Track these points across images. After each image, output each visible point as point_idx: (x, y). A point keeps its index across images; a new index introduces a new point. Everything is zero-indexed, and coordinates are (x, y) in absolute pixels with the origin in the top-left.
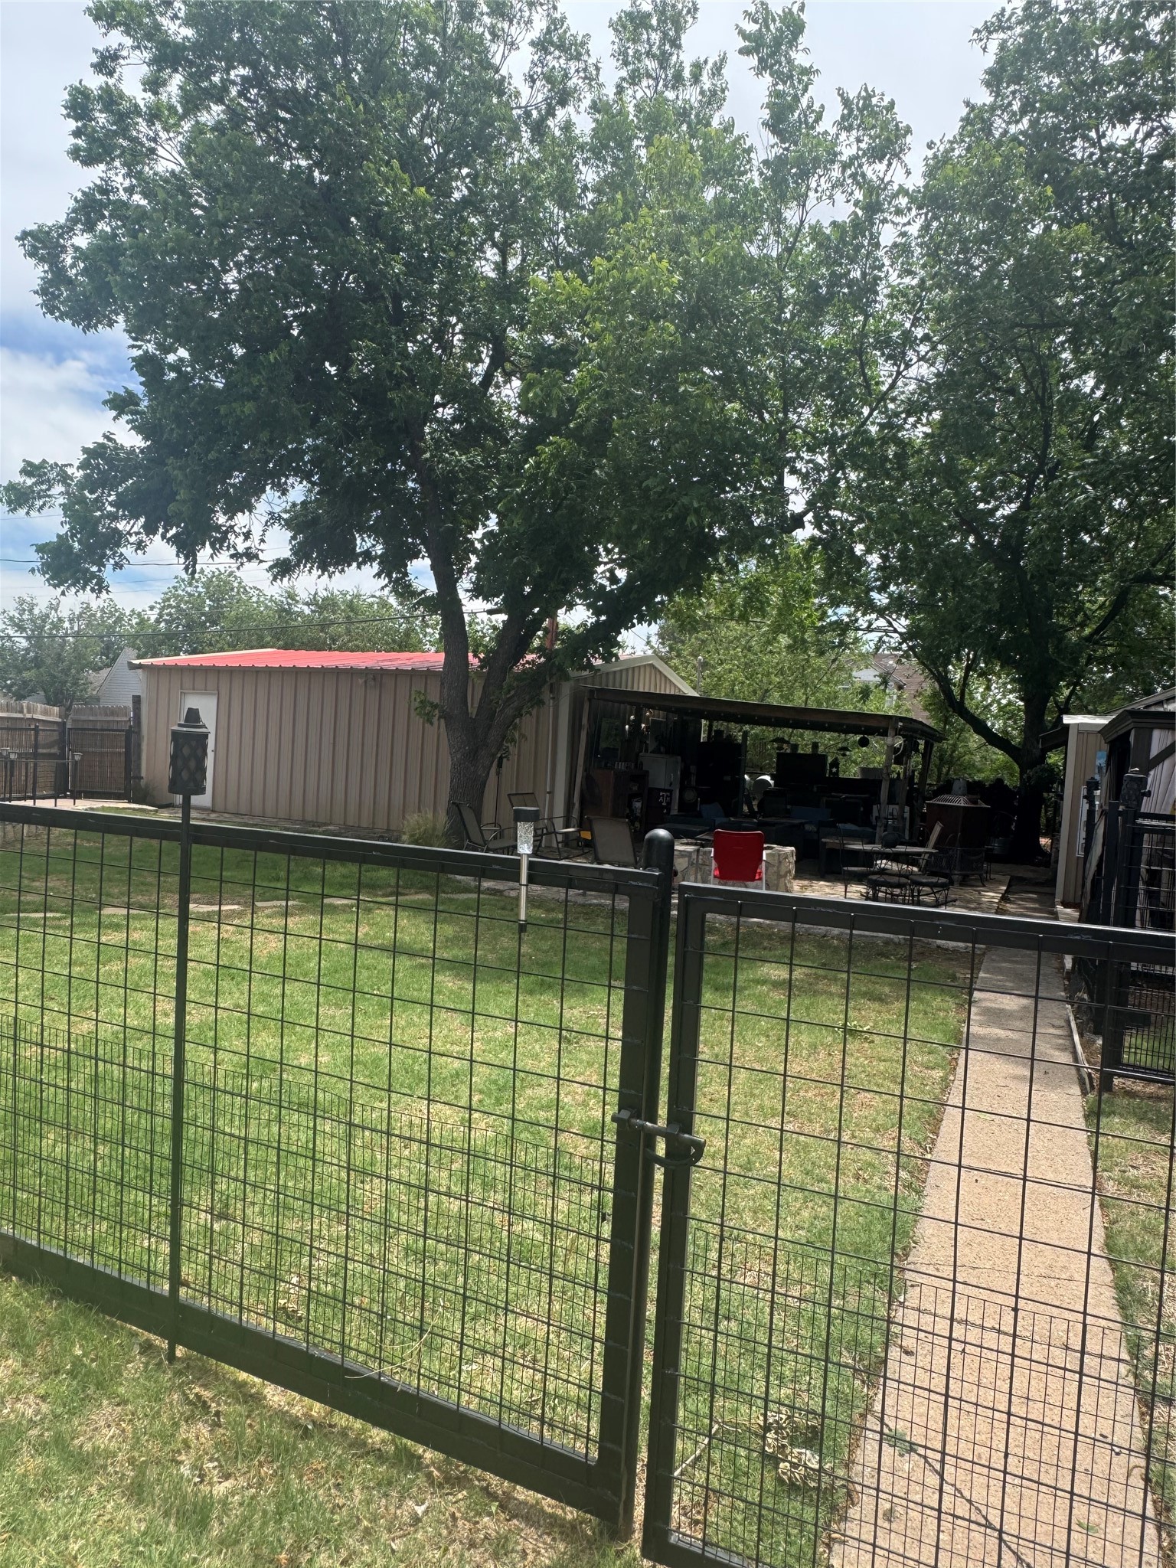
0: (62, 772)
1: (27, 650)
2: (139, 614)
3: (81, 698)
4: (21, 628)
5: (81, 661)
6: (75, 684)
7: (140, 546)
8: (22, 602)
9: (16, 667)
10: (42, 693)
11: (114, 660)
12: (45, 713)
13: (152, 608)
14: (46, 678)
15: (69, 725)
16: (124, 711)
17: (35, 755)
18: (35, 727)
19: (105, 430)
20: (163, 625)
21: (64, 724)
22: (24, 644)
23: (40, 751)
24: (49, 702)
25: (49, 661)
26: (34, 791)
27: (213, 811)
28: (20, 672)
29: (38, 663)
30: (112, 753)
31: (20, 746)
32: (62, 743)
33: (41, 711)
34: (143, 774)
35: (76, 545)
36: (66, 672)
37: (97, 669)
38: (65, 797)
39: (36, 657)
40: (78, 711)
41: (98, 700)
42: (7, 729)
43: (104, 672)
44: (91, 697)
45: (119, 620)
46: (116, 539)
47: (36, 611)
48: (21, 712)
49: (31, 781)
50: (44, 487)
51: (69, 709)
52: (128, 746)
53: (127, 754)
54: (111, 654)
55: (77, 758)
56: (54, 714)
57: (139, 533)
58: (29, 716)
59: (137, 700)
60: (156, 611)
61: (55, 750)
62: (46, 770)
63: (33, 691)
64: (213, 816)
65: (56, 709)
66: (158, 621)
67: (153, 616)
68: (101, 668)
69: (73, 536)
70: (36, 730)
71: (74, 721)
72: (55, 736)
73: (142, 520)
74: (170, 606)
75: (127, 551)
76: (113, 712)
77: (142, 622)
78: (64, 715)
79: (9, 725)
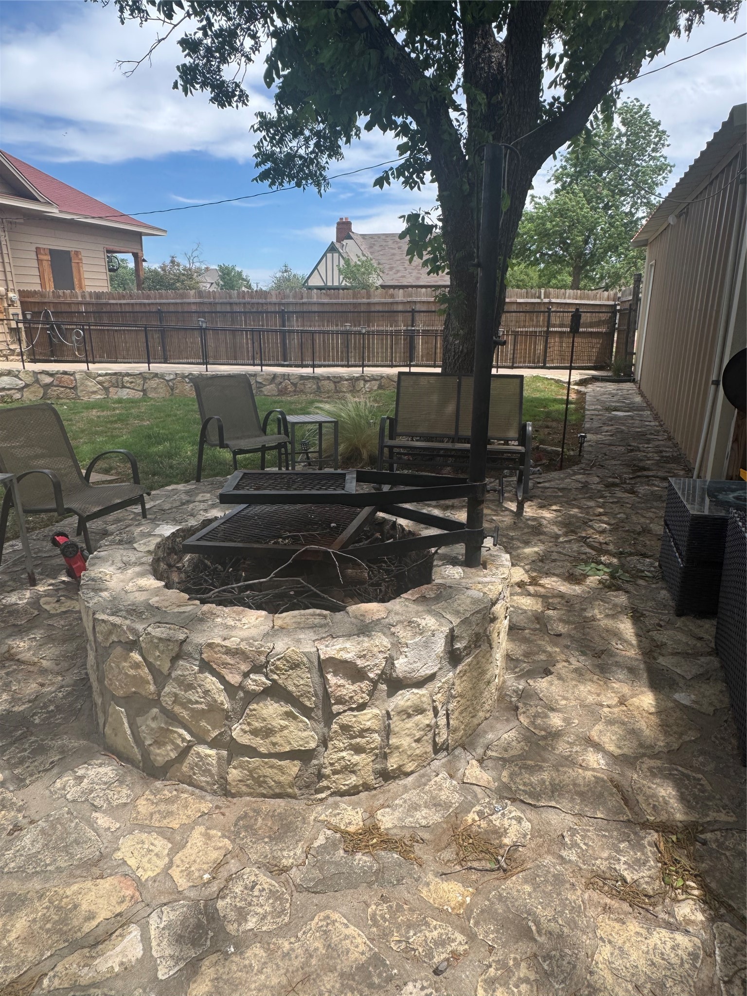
17: (548, 334)
18: (549, 310)
23: (551, 329)
26: (545, 363)
42: (524, 312)
48: (539, 297)
52: (628, 328)
58: (546, 300)
59: (638, 278)
70: (551, 312)
79: (528, 308)
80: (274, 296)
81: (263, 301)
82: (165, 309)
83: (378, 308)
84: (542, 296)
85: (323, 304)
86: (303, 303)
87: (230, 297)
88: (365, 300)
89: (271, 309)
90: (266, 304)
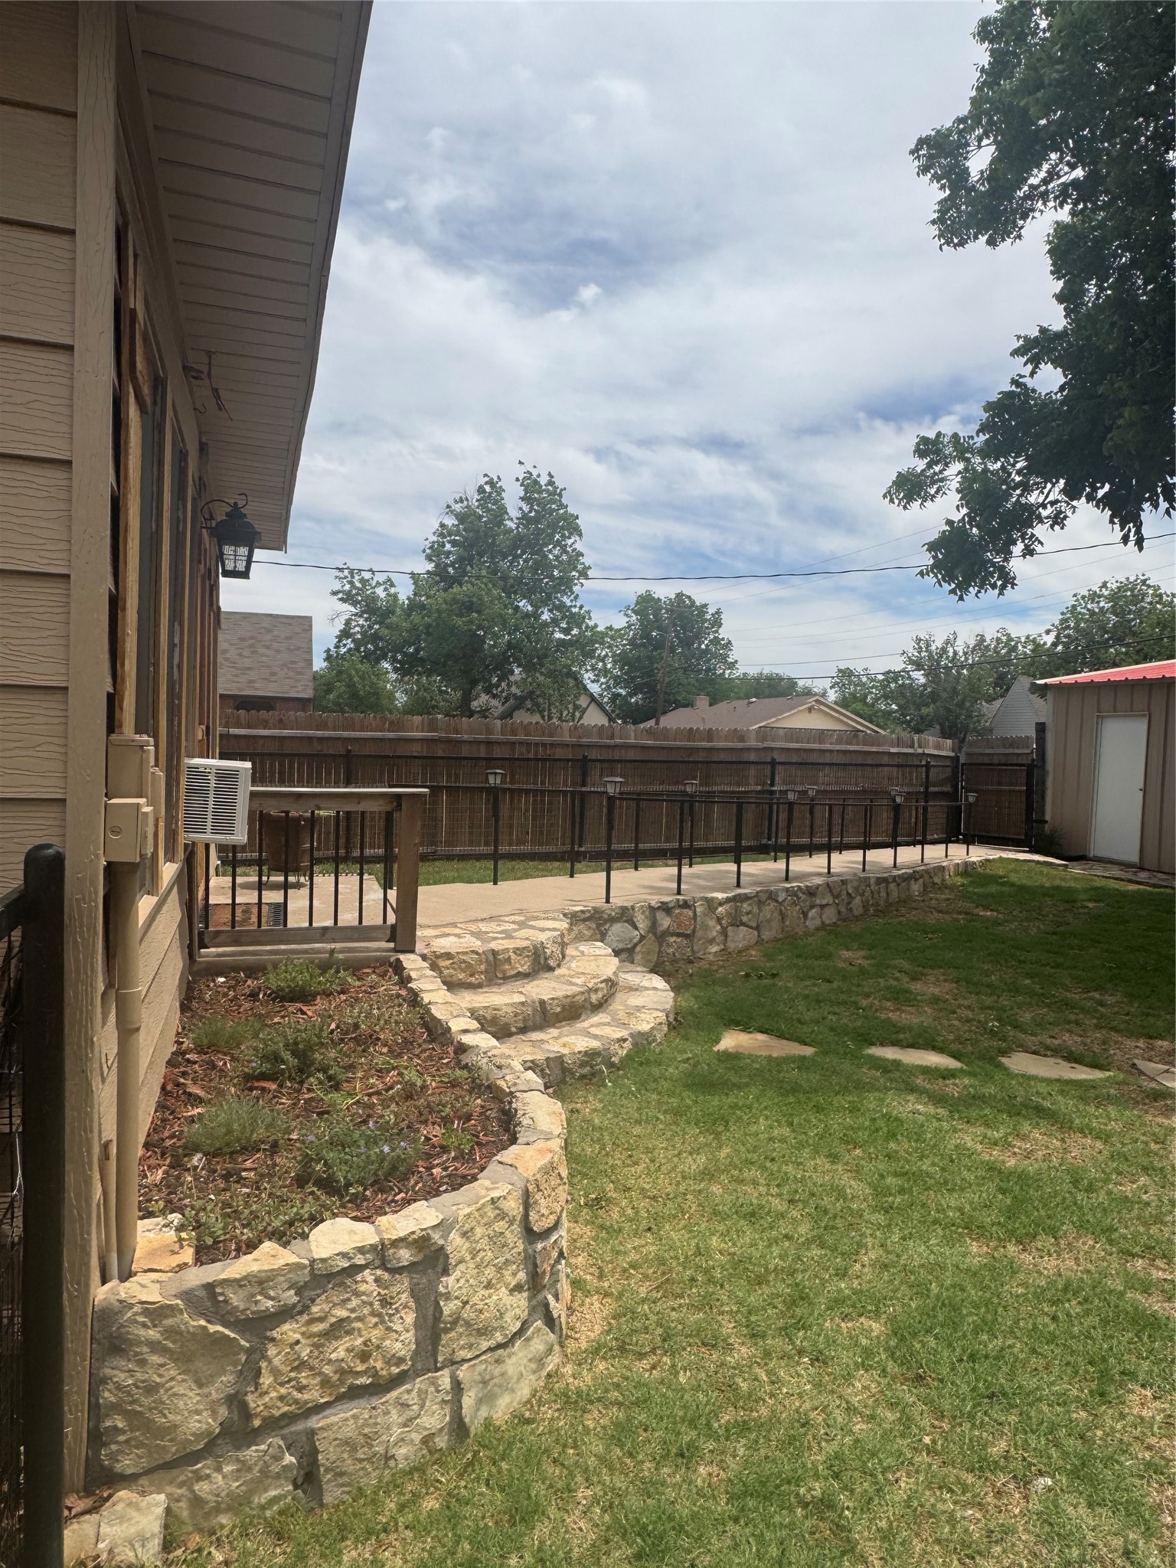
0: (954, 814)
1: (924, 685)
2: (1034, 641)
3: (975, 730)
4: (919, 666)
5: (975, 692)
6: (969, 716)
7: (1058, 520)
8: (919, 640)
9: (914, 703)
10: (938, 727)
11: (1007, 690)
12: (938, 747)
13: (1048, 632)
14: (942, 712)
15: (962, 760)
16: (1024, 742)
17: (927, 795)
18: (926, 764)
19: (1014, 374)
20: (1060, 648)
21: (957, 758)
22: (923, 680)
23: (931, 789)
24: (944, 735)
25: (944, 695)
26: (924, 835)
27: (1142, 869)
28: (918, 708)
29: (934, 697)
30: (1011, 792)
31: (911, 784)
32: (953, 780)
33: (935, 746)
34: (1048, 817)
35: (975, 530)
36: (961, 705)
37: (990, 700)
38: (957, 842)
39: (932, 692)
40: (971, 744)
41: (991, 731)
42: (898, 766)
43: (997, 703)
44: (983, 729)
45: (1014, 649)
46: (1027, 517)
47: (933, 648)
48: (912, 746)
49: (920, 824)
50: (937, 469)
51: (962, 741)
52: (1029, 784)
53: (1029, 792)
54: (1003, 684)
55: (971, 800)
56: (946, 748)
57: (1056, 502)
58: (920, 751)
59: (1041, 728)
60: (1053, 635)
61: (947, 789)
62: (938, 811)
63: (930, 726)
64: (1143, 876)
65: (949, 742)
66: (1055, 645)
67: (1049, 639)
68: (994, 699)
69: (971, 520)
70: (928, 766)
71: (968, 754)
72: (948, 772)
73: (1062, 482)
74: (1068, 627)
75: (1040, 530)
76: (1013, 743)
77: (1037, 647)
78: (957, 749)
79: (900, 761)
80: (567, 733)
81: (547, 739)
82: (355, 749)
83: (722, 757)
84: (916, 745)
85: (644, 748)
86: (616, 746)
87: (489, 731)
88: (704, 744)
89: (559, 753)
90: (552, 745)
